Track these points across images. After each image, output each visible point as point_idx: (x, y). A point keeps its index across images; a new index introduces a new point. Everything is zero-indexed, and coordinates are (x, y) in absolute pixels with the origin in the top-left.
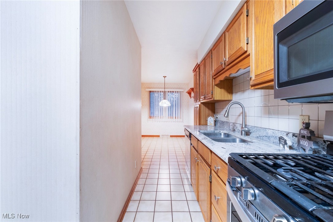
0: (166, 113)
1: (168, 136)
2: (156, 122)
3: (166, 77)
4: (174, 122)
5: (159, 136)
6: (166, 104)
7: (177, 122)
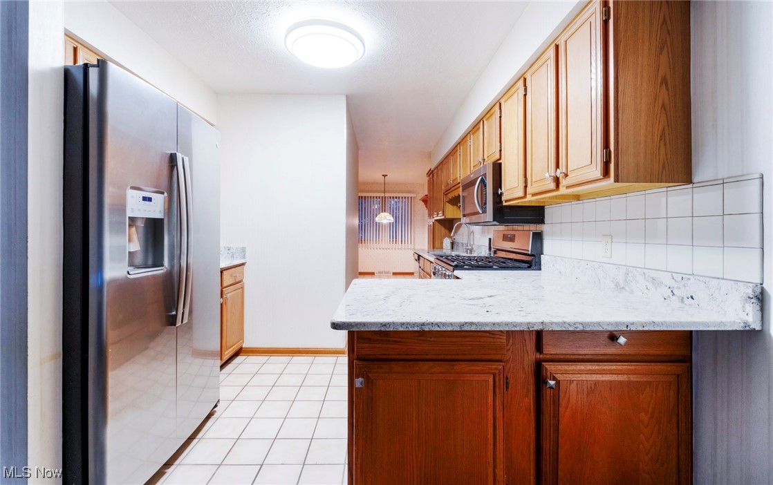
0: (386, 235)
1: (388, 273)
3: (387, 175)
4: (398, 249)
5: (373, 274)
6: (385, 218)
7: (405, 249)
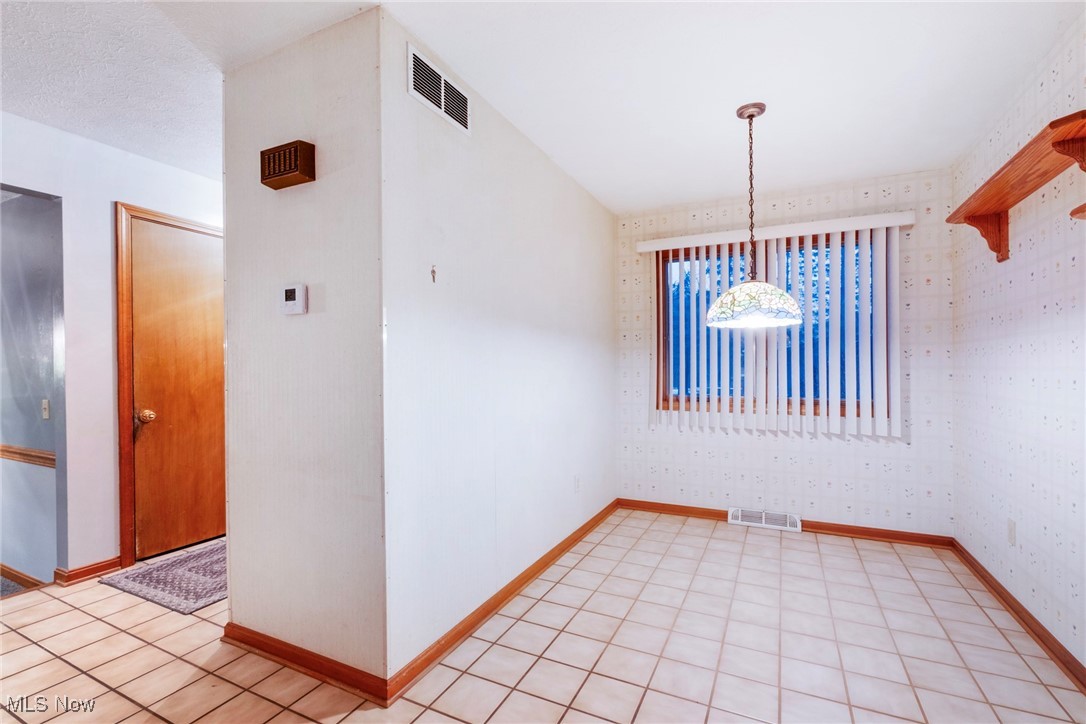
0: (764, 379)
1: (782, 520)
2: (701, 428)
3: (761, 108)
4: (829, 435)
5: (720, 516)
6: (759, 308)
7: (858, 436)
